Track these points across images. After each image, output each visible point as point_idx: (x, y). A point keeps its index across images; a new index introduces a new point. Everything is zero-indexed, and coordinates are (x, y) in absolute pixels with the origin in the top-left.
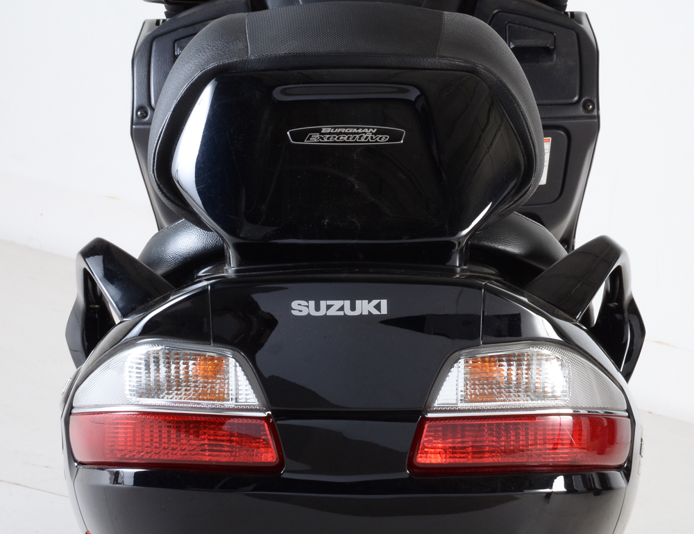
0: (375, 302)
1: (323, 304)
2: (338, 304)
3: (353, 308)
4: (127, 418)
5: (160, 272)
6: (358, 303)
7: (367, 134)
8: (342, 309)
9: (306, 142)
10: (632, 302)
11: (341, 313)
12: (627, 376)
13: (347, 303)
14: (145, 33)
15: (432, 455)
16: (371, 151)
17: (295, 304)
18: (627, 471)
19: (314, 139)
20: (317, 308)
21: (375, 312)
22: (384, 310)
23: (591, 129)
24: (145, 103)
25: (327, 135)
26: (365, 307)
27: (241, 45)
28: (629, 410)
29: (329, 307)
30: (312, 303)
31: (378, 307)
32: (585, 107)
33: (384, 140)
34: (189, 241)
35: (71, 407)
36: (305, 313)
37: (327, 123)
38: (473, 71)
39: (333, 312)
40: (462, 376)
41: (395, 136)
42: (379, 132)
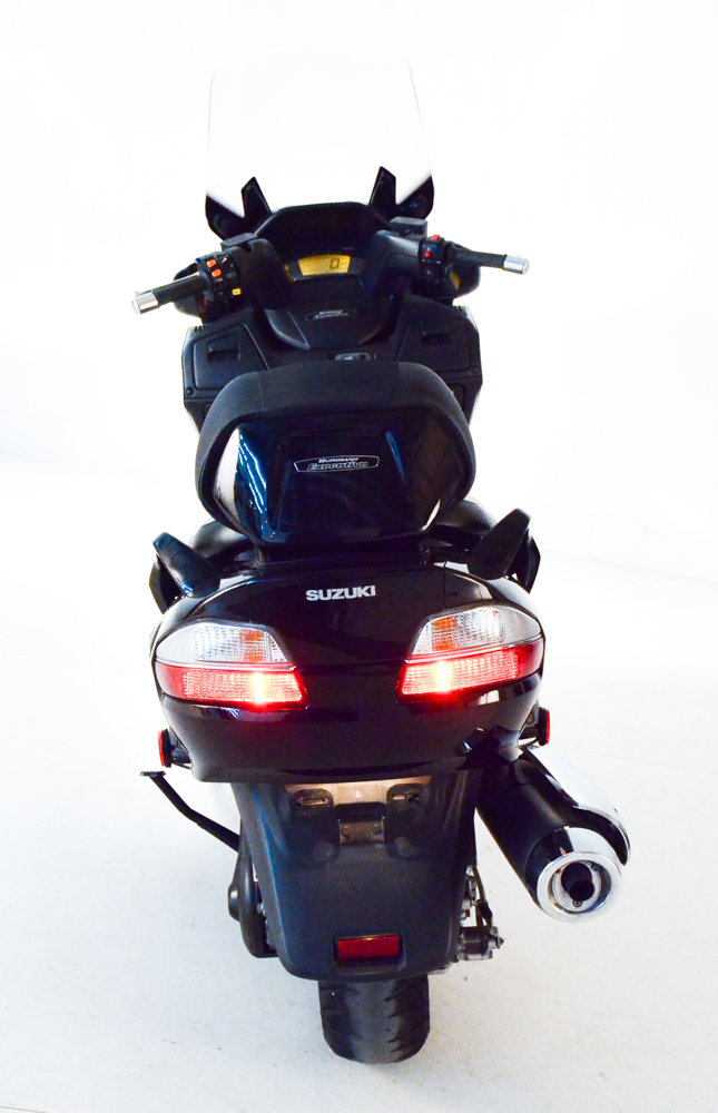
0: (367, 588)
2: (340, 591)
5: (206, 555)
6: (354, 589)
7: (351, 462)
8: (343, 594)
10: (533, 541)
13: (347, 590)
14: (189, 339)
18: (540, 671)
19: (314, 467)
21: (367, 595)
22: (373, 593)
24: (192, 385)
26: (359, 592)
29: (333, 594)
31: (369, 591)
33: (364, 465)
35: (155, 657)
36: (316, 598)
37: (322, 456)
39: (336, 597)
41: (372, 462)
42: (360, 460)
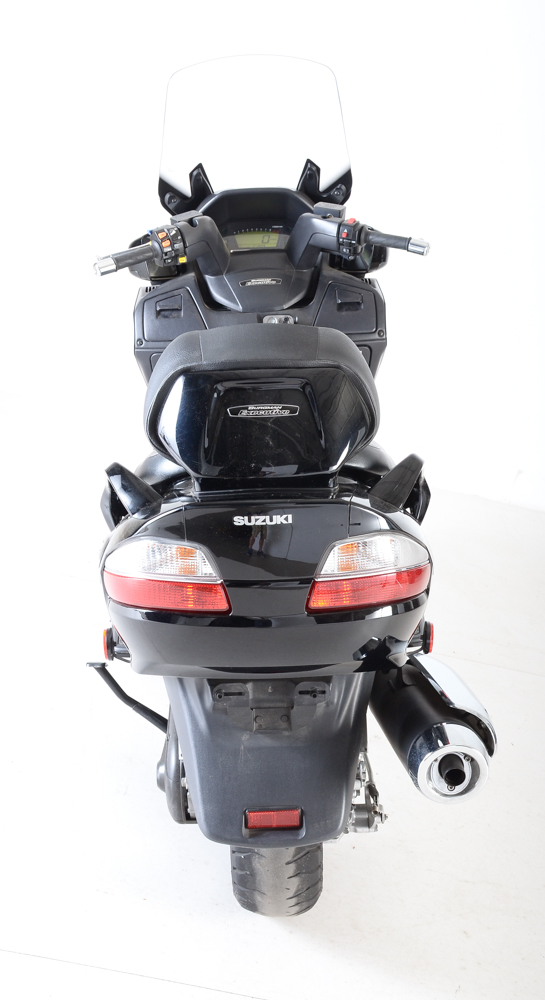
1: (253, 518)
3: (271, 520)
4: (140, 582)
9: (239, 416)
11: (264, 524)
12: (420, 521)
15: (320, 602)
16: (278, 421)
17: (236, 519)
20: (250, 521)
23: (383, 346)
25: (252, 411)
27: (197, 354)
28: (430, 559)
30: (246, 518)
32: (379, 334)
34: (168, 468)
38: (338, 367)
40: (336, 555)
